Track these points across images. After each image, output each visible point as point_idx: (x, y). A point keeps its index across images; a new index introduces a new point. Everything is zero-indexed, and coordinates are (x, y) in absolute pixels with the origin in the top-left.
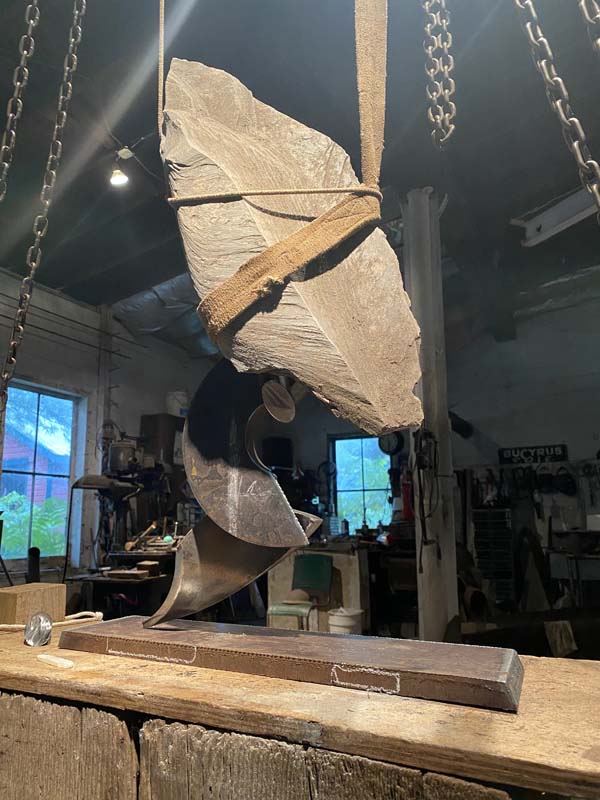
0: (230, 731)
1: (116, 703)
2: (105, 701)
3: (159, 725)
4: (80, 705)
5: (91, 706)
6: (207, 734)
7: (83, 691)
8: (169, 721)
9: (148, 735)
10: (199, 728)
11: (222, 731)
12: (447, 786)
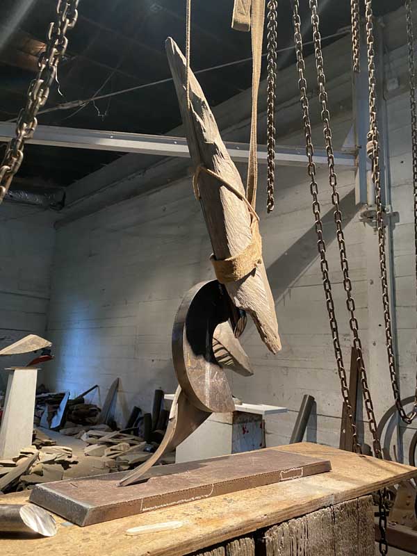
0: (304, 515)
1: (251, 529)
2: (244, 531)
3: (275, 529)
4: (225, 544)
5: (233, 540)
6: (296, 521)
7: (230, 532)
8: (279, 524)
9: (271, 539)
10: (293, 520)
11: (301, 516)
12: (363, 500)
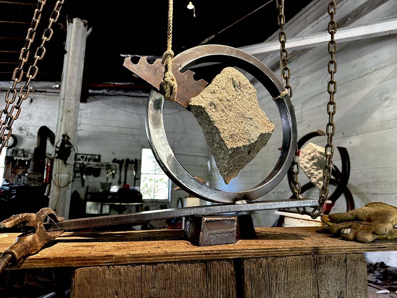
2: (222, 256)
5: (213, 260)
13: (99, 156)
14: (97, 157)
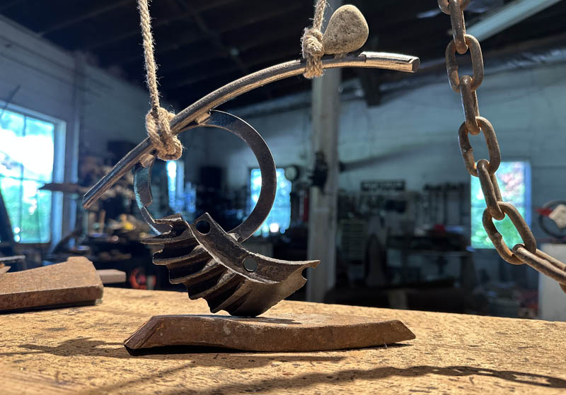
13: (403, 183)
14: (399, 185)
